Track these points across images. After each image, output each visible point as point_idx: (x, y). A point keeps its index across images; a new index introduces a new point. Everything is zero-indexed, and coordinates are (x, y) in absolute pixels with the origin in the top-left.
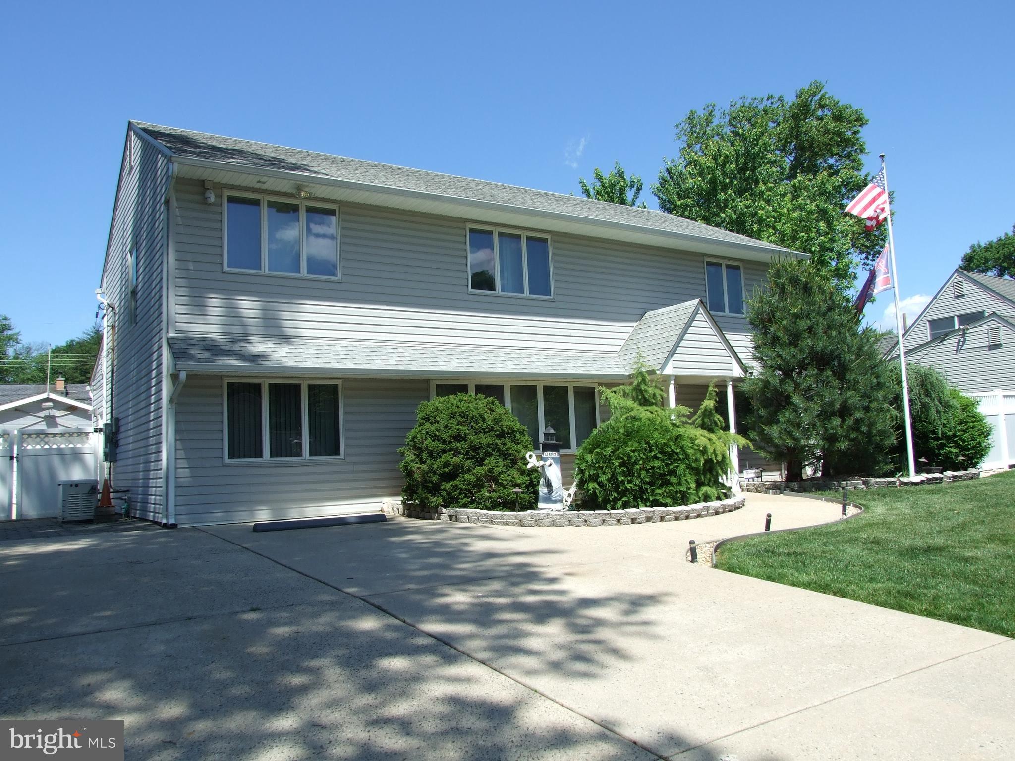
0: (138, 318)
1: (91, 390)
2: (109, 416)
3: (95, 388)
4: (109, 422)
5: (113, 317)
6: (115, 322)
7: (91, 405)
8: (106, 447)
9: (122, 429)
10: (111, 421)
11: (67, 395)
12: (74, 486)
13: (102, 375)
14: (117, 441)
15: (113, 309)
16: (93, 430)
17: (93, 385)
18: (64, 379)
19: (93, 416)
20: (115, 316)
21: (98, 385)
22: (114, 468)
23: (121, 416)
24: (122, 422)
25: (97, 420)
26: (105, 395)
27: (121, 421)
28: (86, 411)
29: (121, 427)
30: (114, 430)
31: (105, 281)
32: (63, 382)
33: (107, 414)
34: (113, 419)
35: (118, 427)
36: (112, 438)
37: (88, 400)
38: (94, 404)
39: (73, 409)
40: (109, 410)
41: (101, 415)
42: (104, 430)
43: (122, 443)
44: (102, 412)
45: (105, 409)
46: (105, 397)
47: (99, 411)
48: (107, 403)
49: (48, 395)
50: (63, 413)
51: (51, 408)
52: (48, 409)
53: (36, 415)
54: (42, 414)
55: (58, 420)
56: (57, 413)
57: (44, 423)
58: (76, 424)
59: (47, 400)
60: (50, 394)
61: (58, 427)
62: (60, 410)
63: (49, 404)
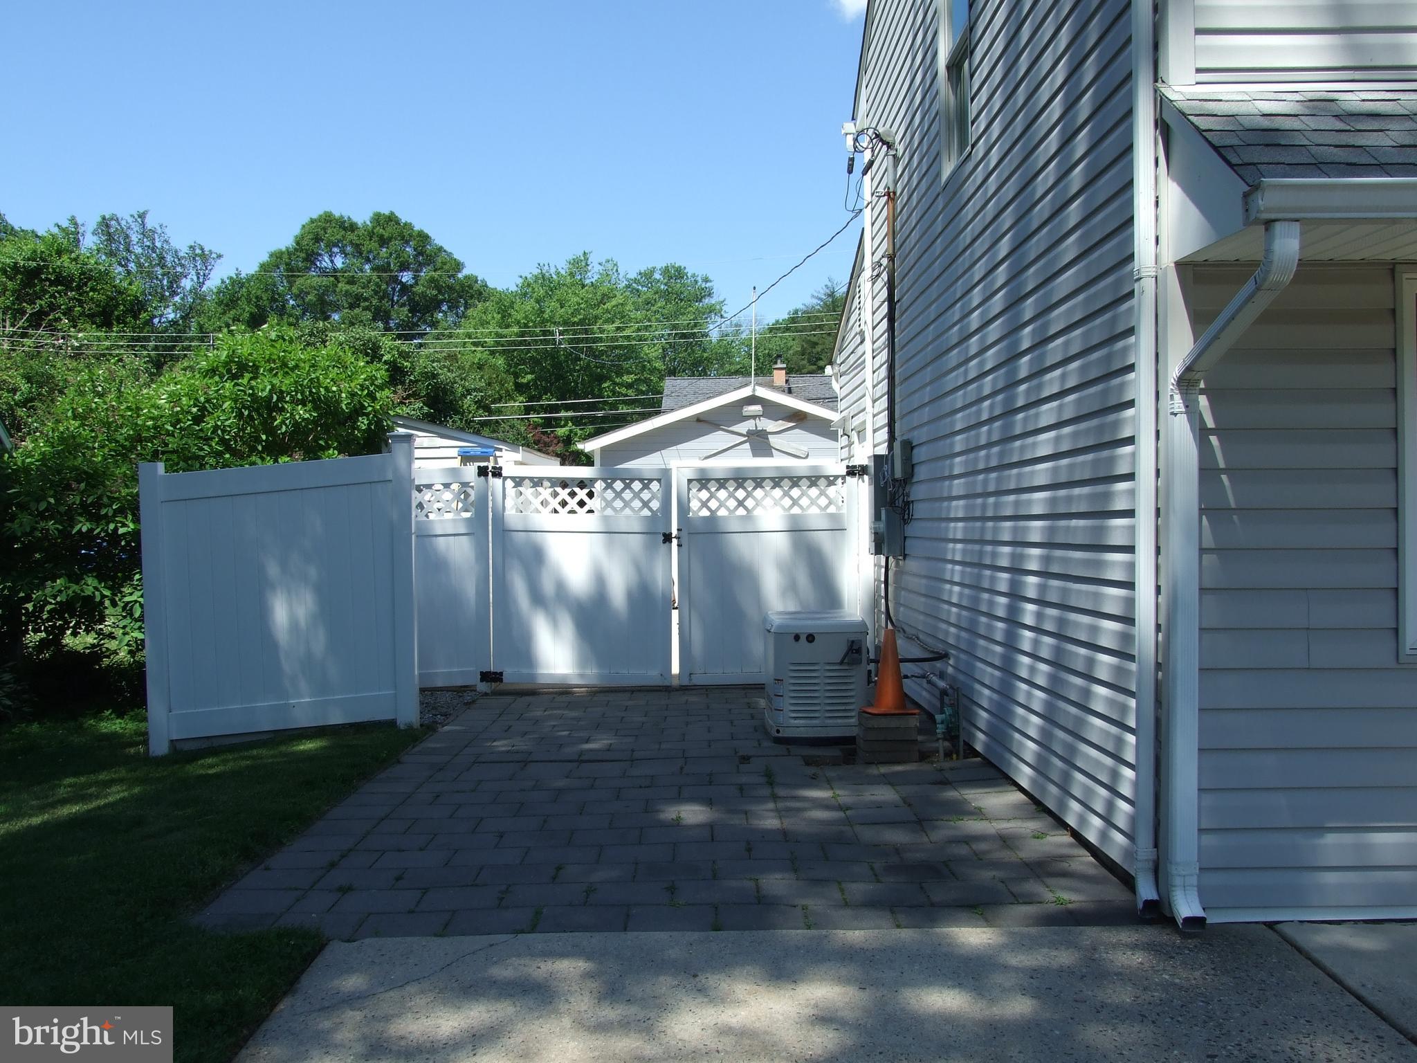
0: (974, 131)
1: (835, 374)
2: (883, 435)
3: (843, 368)
4: (882, 450)
5: (891, 169)
6: (896, 182)
7: (837, 411)
8: (877, 517)
9: (922, 473)
10: (890, 448)
11: (790, 391)
12: (803, 638)
13: (862, 333)
14: (907, 504)
15: (890, 146)
16: (844, 472)
17: (839, 361)
18: (785, 366)
19: (840, 432)
20: (896, 166)
21: (852, 359)
22: (896, 573)
23: (919, 436)
24: (920, 454)
25: (850, 444)
26: (869, 384)
27: (915, 451)
28: (827, 422)
29: (916, 469)
30: (898, 474)
31: (864, 94)
32: (784, 372)
33: (875, 431)
34: (897, 445)
35: (910, 468)
36: (893, 495)
37: (830, 400)
38: (842, 405)
39: (799, 419)
40: (883, 419)
41: (861, 432)
42: (872, 470)
43: (919, 510)
44: (864, 422)
45: (873, 416)
46: (870, 388)
47: (856, 422)
48: (874, 401)
49: (754, 390)
50: (782, 425)
51: (759, 416)
52: (754, 417)
53: (730, 429)
54: (743, 427)
55: (773, 440)
56: (769, 425)
57: (747, 446)
58: (806, 449)
59: (752, 400)
60: (757, 387)
61: (771, 456)
62: (776, 421)
63: (756, 409)
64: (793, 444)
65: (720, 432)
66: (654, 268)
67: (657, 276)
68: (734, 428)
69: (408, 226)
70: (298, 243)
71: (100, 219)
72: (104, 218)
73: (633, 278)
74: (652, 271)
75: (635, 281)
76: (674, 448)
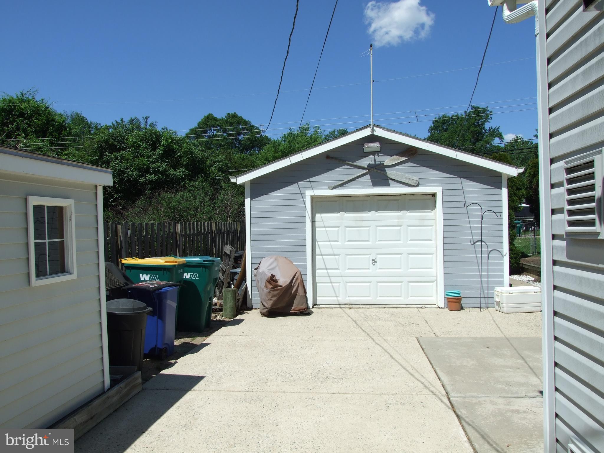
39: (411, 153)
49: (373, 131)
50: (397, 159)
51: (377, 152)
52: (373, 153)
53: (355, 163)
54: (365, 162)
55: (390, 172)
56: (387, 160)
57: (368, 177)
58: (416, 178)
59: (372, 138)
60: (375, 128)
61: (388, 185)
62: (392, 156)
63: (375, 145)
64: (407, 175)
65: (346, 167)
66: (335, 130)
67: (336, 133)
68: (357, 163)
69: (241, 117)
70: (199, 126)
71: (130, 119)
72: (131, 119)
73: (327, 134)
74: (334, 131)
75: (328, 136)
76: (308, 180)
